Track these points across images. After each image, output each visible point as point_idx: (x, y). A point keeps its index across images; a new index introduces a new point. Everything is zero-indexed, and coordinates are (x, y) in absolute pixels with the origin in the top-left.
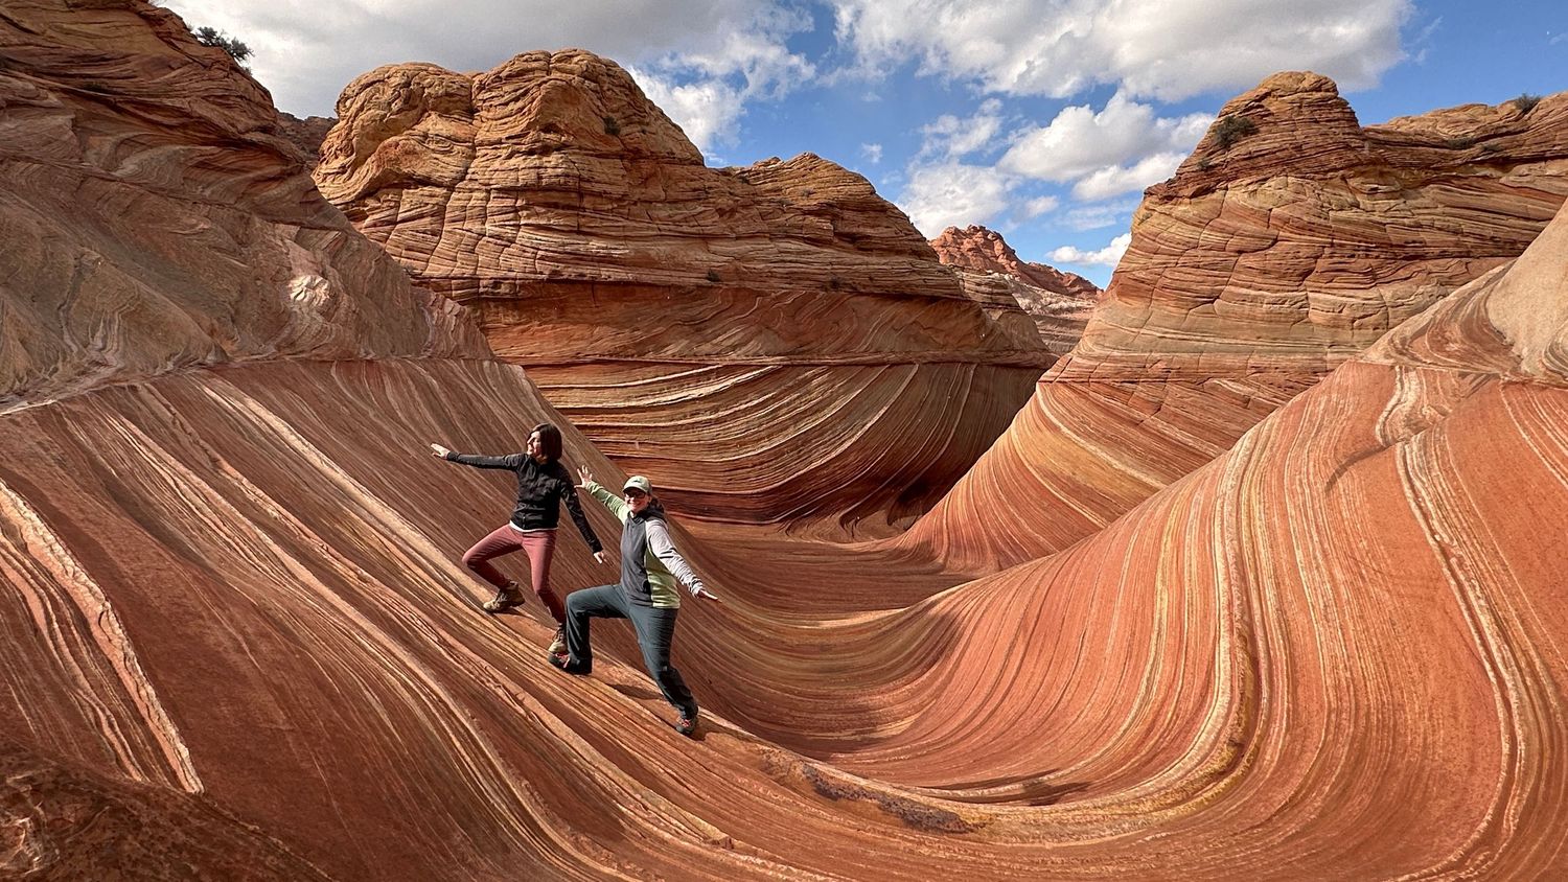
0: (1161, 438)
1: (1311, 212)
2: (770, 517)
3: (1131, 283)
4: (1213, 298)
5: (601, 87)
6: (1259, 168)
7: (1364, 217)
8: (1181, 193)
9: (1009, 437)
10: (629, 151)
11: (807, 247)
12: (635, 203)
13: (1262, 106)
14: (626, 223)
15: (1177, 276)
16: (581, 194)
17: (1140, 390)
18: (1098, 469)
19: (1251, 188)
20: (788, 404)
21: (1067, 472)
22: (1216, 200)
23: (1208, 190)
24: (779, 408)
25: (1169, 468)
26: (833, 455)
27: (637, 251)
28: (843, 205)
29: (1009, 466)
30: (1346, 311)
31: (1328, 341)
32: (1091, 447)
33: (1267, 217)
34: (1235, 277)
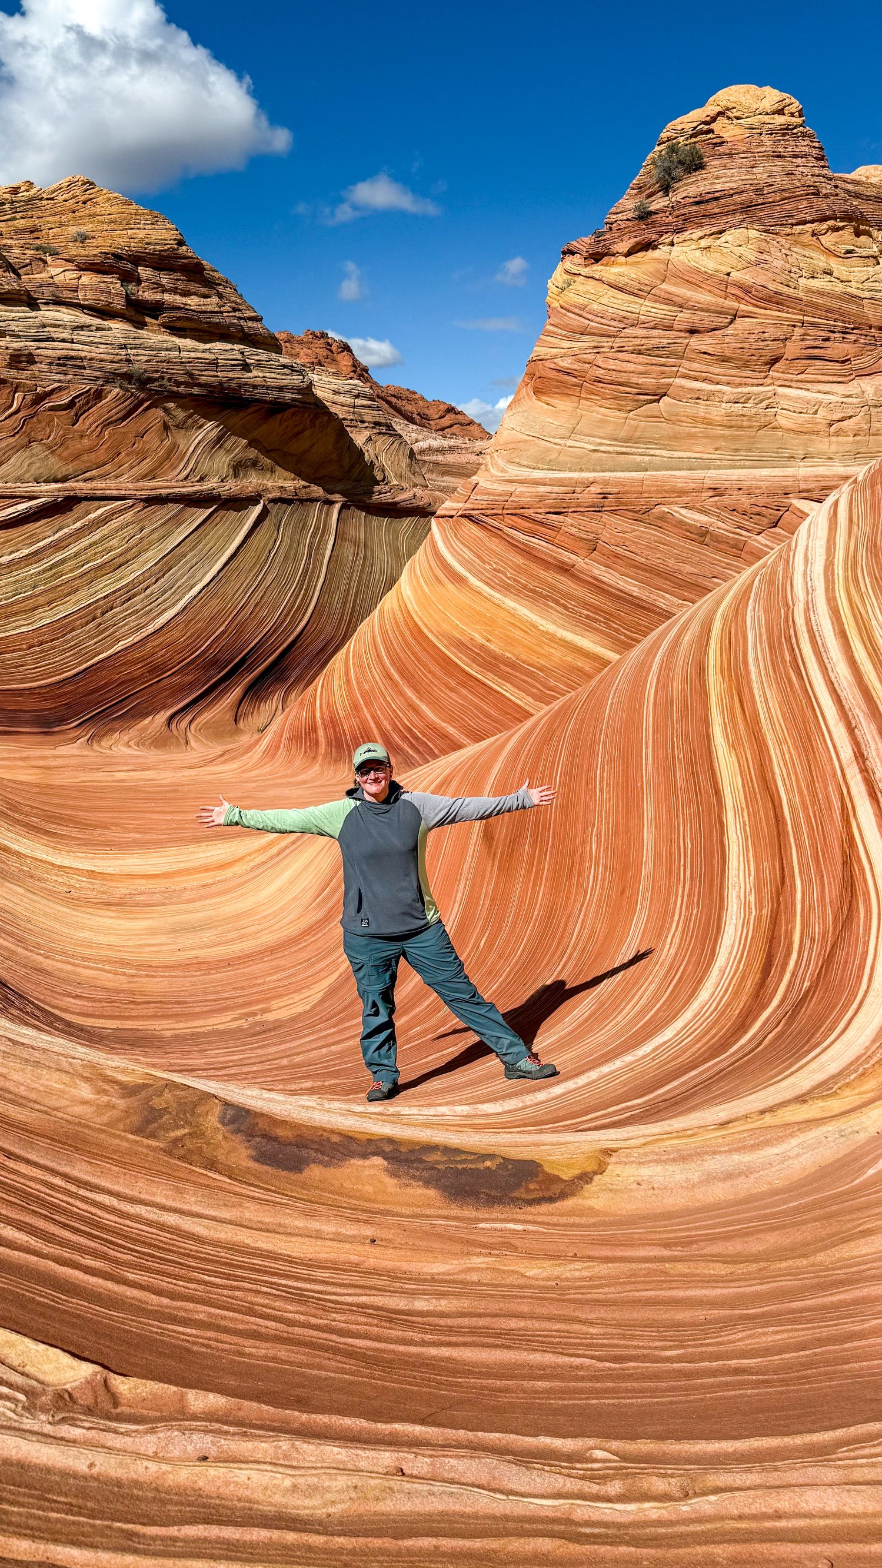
0: (598, 587)
1: (779, 279)
2: (62, 721)
3: (553, 374)
4: (658, 395)
6: (711, 216)
7: (839, 288)
8: (615, 248)
9: (400, 598)
11: (85, 319)
13: (711, 131)
15: (611, 364)
17: (569, 523)
18: (522, 634)
19: (703, 243)
20: (77, 555)
21: (480, 640)
22: (658, 260)
23: (648, 246)
24: (63, 561)
25: (609, 627)
26: (151, 629)
28: (137, 259)
29: (401, 633)
30: (822, 412)
31: (801, 453)
32: (510, 603)
33: (724, 284)
34: (686, 366)
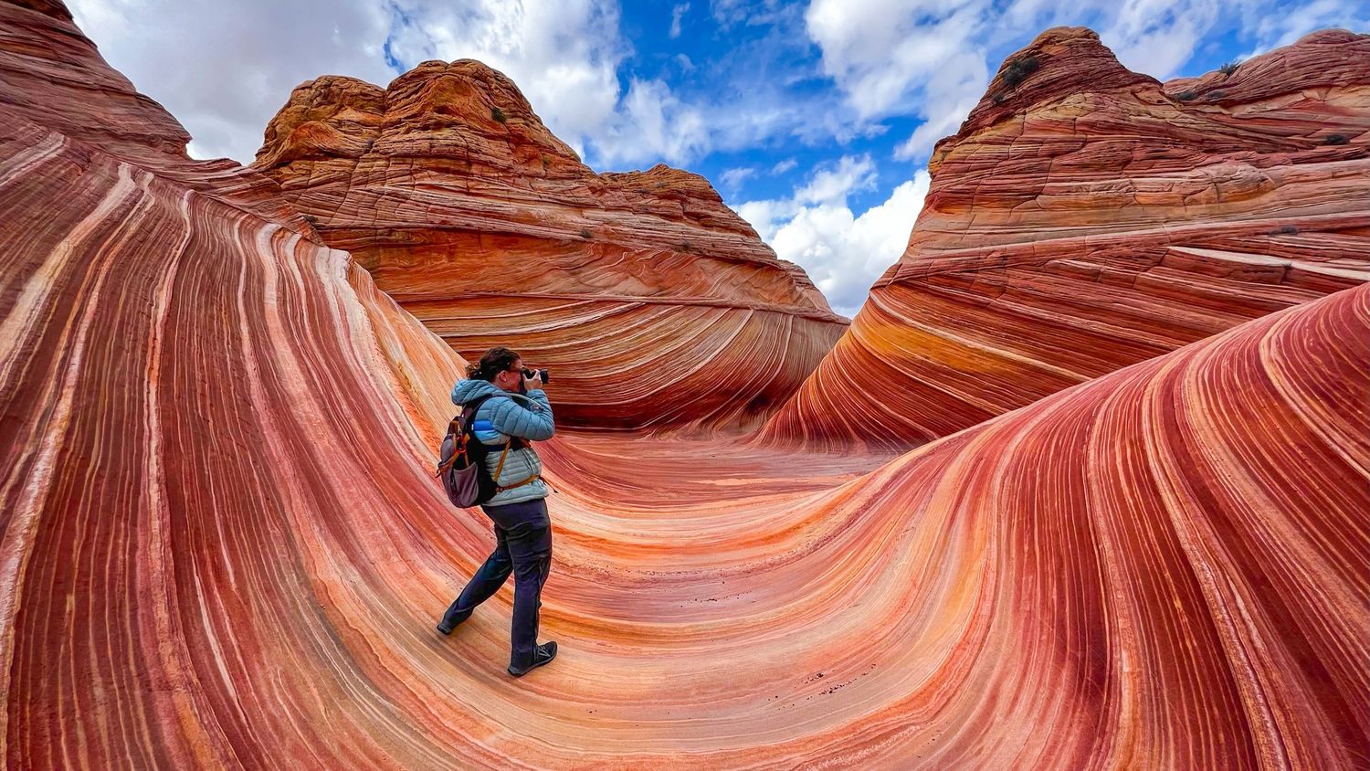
0: (1013, 316)
1: (1115, 116)
2: (637, 424)
3: (948, 197)
4: (1035, 193)
5: (490, 87)
6: (1052, 92)
8: (981, 124)
10: (513, 135)
11: (662, 220)
12: (520, 177)
13: (1041, 52)
14: (509, 188)
15: (994, 182)
16: (470, 162)
17: (981, 277)
19: (1051, 107)
20: (651, 332)
21: (920, 358)
22: (1017, 124)
23: (1007, 117)
24: (643, 335)
26: (691, 372)
27: (520, 210)
28: (690, 194)
29: (856, 359)
30: (1175, 190)
31: (1162, 217)
32: (940, 332)
33: (1073, 125)
34: (1051, 176)
